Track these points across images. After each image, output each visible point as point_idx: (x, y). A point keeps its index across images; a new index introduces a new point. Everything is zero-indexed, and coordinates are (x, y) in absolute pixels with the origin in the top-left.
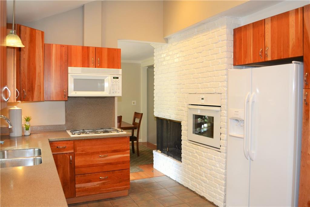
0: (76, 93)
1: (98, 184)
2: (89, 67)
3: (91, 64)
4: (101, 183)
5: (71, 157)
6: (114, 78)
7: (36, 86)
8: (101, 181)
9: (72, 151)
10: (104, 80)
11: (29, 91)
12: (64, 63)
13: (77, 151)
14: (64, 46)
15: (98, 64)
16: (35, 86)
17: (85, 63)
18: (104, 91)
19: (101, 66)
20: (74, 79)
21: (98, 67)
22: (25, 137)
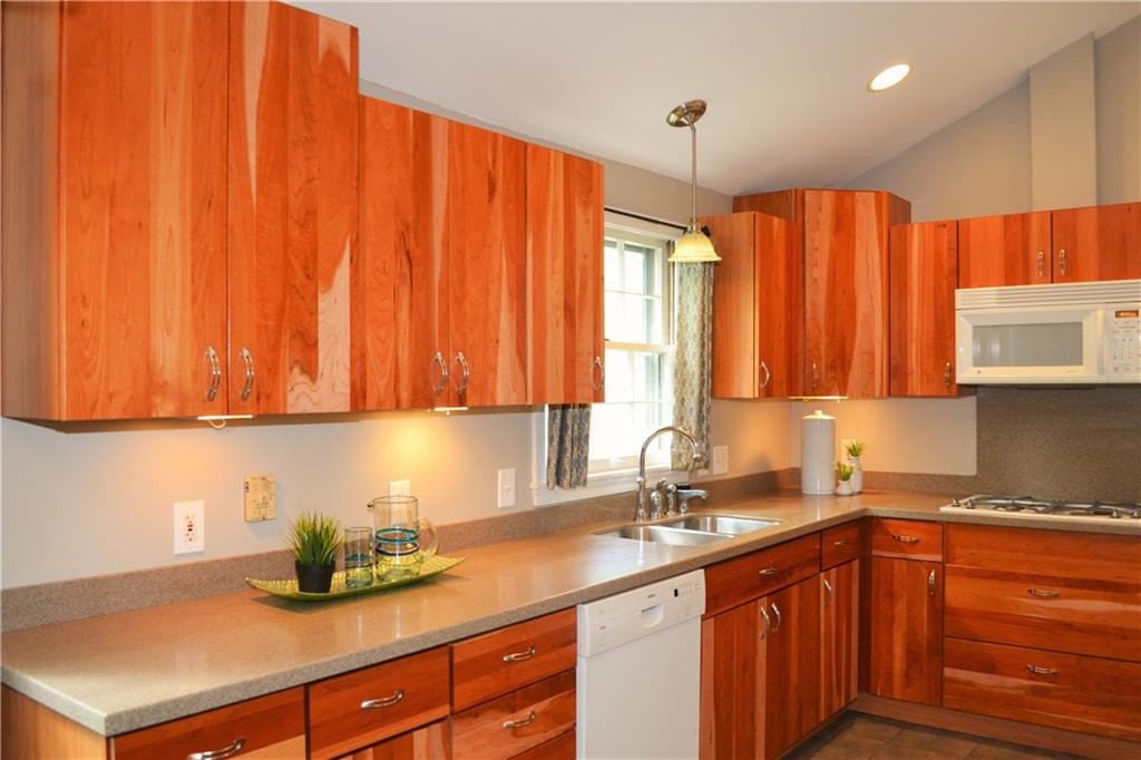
0: (979, 372)
1: (1017, 688)
2: (1027, 283)
3: (1037, 273)
4: (1032, 689)
5: (932, 574)
6: (1118, 314)
7: (856, 352)
8: (1033, 679)
9: (939, 558)
10: (1081, 324)
11: (831, 367)
12: (947, 278)
13: (957, 561)
14: (944, 226)
15: (1065, 269)
16: (852, 355)
17: (1016, 271)
18: (1081, 363)
19: (1073, 274)
20: (974, 327)
21: (1063, 280)
22: (839, 499)
